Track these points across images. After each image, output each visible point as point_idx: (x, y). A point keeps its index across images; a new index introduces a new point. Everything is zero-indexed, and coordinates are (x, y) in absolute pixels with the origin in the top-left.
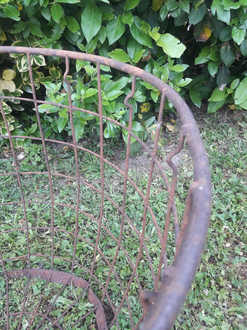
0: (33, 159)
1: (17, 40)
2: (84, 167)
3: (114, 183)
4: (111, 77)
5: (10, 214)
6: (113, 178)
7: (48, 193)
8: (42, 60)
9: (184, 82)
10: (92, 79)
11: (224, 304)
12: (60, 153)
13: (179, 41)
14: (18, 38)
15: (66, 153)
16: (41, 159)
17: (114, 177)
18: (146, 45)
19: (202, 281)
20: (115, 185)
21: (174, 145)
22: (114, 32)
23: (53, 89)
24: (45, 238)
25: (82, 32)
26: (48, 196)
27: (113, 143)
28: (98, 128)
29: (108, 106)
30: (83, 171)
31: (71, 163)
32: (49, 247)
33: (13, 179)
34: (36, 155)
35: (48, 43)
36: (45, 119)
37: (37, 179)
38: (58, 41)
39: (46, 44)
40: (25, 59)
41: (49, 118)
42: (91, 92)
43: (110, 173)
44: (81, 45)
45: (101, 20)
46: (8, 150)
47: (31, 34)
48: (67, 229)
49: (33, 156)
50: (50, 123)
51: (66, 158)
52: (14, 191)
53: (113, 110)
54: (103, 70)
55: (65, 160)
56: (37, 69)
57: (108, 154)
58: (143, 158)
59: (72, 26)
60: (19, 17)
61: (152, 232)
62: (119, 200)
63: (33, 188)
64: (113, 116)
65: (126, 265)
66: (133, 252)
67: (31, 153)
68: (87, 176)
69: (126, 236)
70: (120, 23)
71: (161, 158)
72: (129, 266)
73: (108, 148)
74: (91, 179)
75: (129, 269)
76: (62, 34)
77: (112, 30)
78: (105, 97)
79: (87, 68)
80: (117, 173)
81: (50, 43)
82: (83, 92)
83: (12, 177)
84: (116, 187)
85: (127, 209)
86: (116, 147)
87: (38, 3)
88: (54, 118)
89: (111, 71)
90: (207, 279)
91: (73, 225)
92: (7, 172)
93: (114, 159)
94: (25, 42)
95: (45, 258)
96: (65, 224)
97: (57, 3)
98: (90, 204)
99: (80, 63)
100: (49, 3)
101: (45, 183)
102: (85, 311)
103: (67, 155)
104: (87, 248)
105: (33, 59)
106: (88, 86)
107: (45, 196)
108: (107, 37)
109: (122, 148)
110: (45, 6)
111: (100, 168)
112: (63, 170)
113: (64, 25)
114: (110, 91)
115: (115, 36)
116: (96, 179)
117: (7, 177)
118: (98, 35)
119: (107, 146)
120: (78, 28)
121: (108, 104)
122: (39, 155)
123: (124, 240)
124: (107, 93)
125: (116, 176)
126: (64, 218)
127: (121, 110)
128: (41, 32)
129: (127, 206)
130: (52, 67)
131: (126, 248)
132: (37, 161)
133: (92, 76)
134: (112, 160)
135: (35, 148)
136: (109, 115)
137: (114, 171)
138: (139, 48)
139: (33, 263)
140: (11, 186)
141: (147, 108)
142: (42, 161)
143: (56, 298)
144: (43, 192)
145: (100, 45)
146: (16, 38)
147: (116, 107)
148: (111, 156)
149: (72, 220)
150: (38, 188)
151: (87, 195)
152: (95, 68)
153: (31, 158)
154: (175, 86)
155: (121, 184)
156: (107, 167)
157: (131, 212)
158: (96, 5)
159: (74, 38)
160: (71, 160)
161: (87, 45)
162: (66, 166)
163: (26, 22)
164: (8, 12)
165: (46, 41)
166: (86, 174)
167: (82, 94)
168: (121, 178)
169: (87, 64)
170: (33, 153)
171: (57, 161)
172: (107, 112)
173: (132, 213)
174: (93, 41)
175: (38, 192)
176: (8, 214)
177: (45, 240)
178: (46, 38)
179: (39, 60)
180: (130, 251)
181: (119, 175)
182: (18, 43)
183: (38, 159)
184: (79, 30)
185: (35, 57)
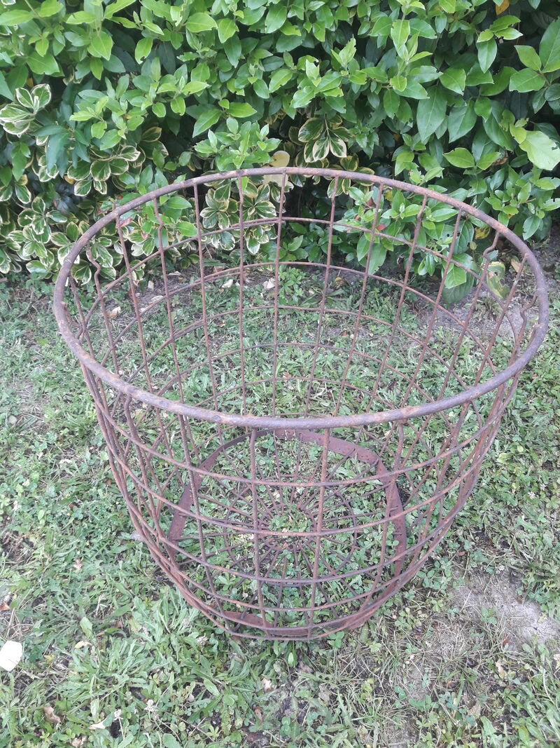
0: (292, 291)
2: (368, 314)
3: (414, 344)
4: (446, 190)
8: (341, 148)
9: (553, 203)
11: (552, 516)
12: (330, 287)
13: (555, 146)
16: (303, 292)
17: (414, 335)
18: (502, 146)
19: (529, 484)
20: (415, 347)
21: (519, 297)
22: (458, 125)
23: (360, 199)
24: (318, 401)
29: (432, 229)
30: (366, 320)
31: (347, 304)
33: (264, 317)
34: (296, 286)
36: (311, 230)
37: (300, 321)
38: (376, 129)
39: (360, 133)
40: (318, 144)
43: (408, 328)
44: (407, 138)
46: (249, 271)
49: (291, 287)
50: (319, 237)
51: (338, 296)
52: (267, 335)
53: (438, 236)
55: (336, 299)
57: (407, 299)
58: (463, 312)
61: (467, 418)
62: (421, 370)
64: (436, 244)
67: (288, 282)
68: (372, 328)
70: (470, 111)
71: (495, 317)
74: (377, 334)
76: (383, 120)
77: (457, 121)
78: (431, 216)
79: (412, 171)
80: (418, 330)
81: (364, 133)
82: (402, 208)
84: (416, 351)
86: (420, 288)
89: (443, 177)
90: (536, 485)
93: (415, 308)
94: (321, 119)
99: (402, 163)
101: (309, 330)
103: (340, 292)
105: (328, 145)
108: (448, 129)
109: (428, 292)
111: (394, 318)
114: (438, 207)
115: (460, 130)
116: (385, 334)
120: (410, 116)
121: (434, 226)
122: (300, 286)
124: (434, 210)
127: (448, 235)
128: (356, 116)
132: (298, 296)
134: (411, 309)
135: (295, 275)
136: (430, 243)
137: (415, 326)
138: (490, 148)
141: (486, 233)
142: (304, 296)
143: (337, 468)
150: (301, 335)
152: (424, 175)
153: (288, 290)
154: (537, 209)
157: (437, 387)
160: (347, 299)
165: (359, 128)
166: (371, 324)
167: (400, 210)
168: (425, 338)
169: (414, 168)
170: (291, 283)
172: (428, 238)
173: (439, 390)
177: (317, 403)
178: (361, 124)
179: (336, 147)
180: (433, 434)
181: (423, 333)
182: (313, 121)
183: (300, 292)
184: (411, 121)
185: (332, 143)
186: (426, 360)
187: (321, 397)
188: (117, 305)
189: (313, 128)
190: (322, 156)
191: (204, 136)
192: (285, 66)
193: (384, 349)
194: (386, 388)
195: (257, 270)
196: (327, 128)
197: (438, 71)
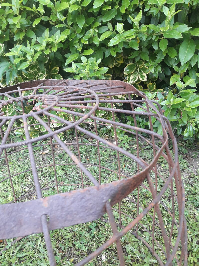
0: (124, 146)
1: (130, 63)
2: (161, 158)
3: (185, 175)
4: (196, 90)
5: (104, 180)
6: (184, 172)
7: (132, 172)
8: (144, 76)
10: (180, 92)
12: (143, 145)
14: (131, 62)
15: (148, 146)
16: (129, 146)
17: (185, 170)
20: (185, 177)
23: (150, 97)
24: (126, 203)
25: (179, 58)
26: (131, 173)
27: (187, 144)
28: (179, 129)
29: (190, 112)
30: (160, 161)
31: (151, 153)
32: (127, 210)
33: (109, 157)
34: (126, 143)
35: (152, 65)
36: (137, 120)
37: (125, 160)
38: (159, 64)
39: (151, 65)
40: (133, 75)
41: (140, 118)
42: (179, 100)
43: (182, 167)
44: (176, 67)
45: (195, 50)
46: (108, 137)
47: (141, 59)
48: (142, 200)
49: (124, 144)
50: (140, 123)
51: (147, 149)
52: (108, 165)
53: (194, 115)
54: (190, 86)
56: (138, 83)
57: (182, 152)
59: (172, 53)
60: (138, 47)
62: (188, 190)
63: (122, 166)
64: (194, 120)
65: (188, 242)
66: (195, 232)
67: (123, 141)
68: (163, 165)
69: (190, 219)
72: (190, 243)
73: (183, 147)
74: (165, 169)
75: (189, 245)
76: (163, 59)
78: (189, 105)
79: (178, 83)
80: (188, 168)
81: (153, 65)
82: (172, 100)
83: (108, 155)
84: (185, 179)
85: (194, 198)
86: (190, 147)
87: (152, 39)
88: (143, 119)
89: (196, 87)
91: (147, 199)
92: (106, 151)
93: (187, 157)
94: (135, 64)
95: (124, 216)
96: (141, 197)
97: (165, 38)
98: (162, 187)
99: (173, 80)
100: (159, 38)
101: (130, 164)
102: (149, 264)
104: (156, 219)
105: (138, 76)
106: (177, 96)
107: (129, 173)
108: (197, 62)
109: (195, 149)
110: (156, 41)
112: (144, 157)
113: (166, 53)
114: (194, 101)
117: (105, 155)
118: (190, 60)
119: (182, 146)
120: (176, 55)
121: (191, 110)
122: (128, 143)
123: (187, 221)
124: (191, 102)
125: (187, 170)
126: (141, 192)
128: (148, 58)
129: (194, 196)
130: (149, 83)
131: (189, 228)
132: (126, 148)
133: (181, 89)
134: (185, 157)
135: (126, 139)
136: (190, 120)
137: (186, 166)
139: (115, 218)
140: (107, 161)
142: (130, 148)
144: (128, 170)
145: (190, 68)
146: (129, 62)
147: (197, 114)
148: (185, 153)
149: (147, 195)
150: (125, 166)
151: (160, 180)
152: (184, 84)
153: (123, 145)
155: (190, 177)
156: (180, 162)
157: (197, 201)
158: (192, 39)
159: (171, 62)
160: (151, 151)
161: (180, 67)
162: (146, 155)
163: (139, 51)
164: (132, 44)
165: (151, 63)
166: (162, 164)
167: (171, 101)
168: (191, 172)
169: (179, 81)
170: (124, 142)
171: (141, 150)
172: (188, 117)
173: (198, 203)
174: (186, 65)
175: (124, 169)
176: (102, 179)
177: (126, 204)
178: (152, 61)
179: (142, 77)
180: (192, 231)
181: (190, 170)
182: (131, 65)
183: (127, 146)
184: (176, 57)
185: (140, 75)
186: (191, 185)
187: (128, 201)
188: (47, 149)
189: (131, 68)
190: (135, 80)
191: (70, 65)
192: (109, 30)
193: (168, 177)
194: (167, 199)
195: (111, 137)
196: (138, 69)
197: (188, 27)
